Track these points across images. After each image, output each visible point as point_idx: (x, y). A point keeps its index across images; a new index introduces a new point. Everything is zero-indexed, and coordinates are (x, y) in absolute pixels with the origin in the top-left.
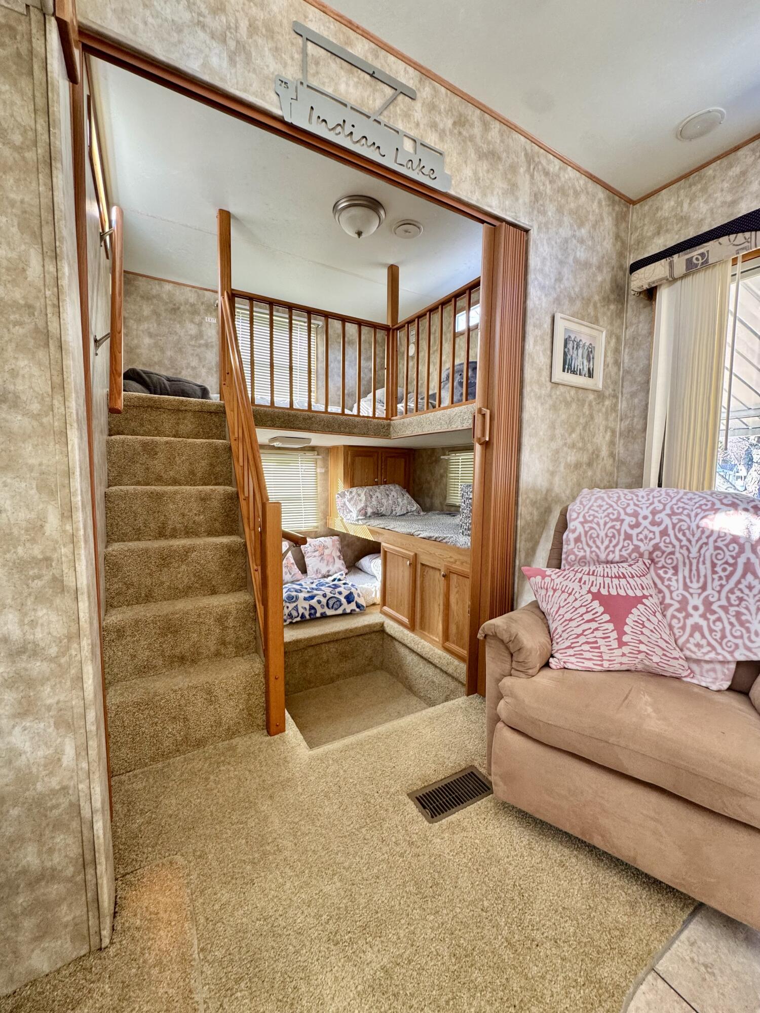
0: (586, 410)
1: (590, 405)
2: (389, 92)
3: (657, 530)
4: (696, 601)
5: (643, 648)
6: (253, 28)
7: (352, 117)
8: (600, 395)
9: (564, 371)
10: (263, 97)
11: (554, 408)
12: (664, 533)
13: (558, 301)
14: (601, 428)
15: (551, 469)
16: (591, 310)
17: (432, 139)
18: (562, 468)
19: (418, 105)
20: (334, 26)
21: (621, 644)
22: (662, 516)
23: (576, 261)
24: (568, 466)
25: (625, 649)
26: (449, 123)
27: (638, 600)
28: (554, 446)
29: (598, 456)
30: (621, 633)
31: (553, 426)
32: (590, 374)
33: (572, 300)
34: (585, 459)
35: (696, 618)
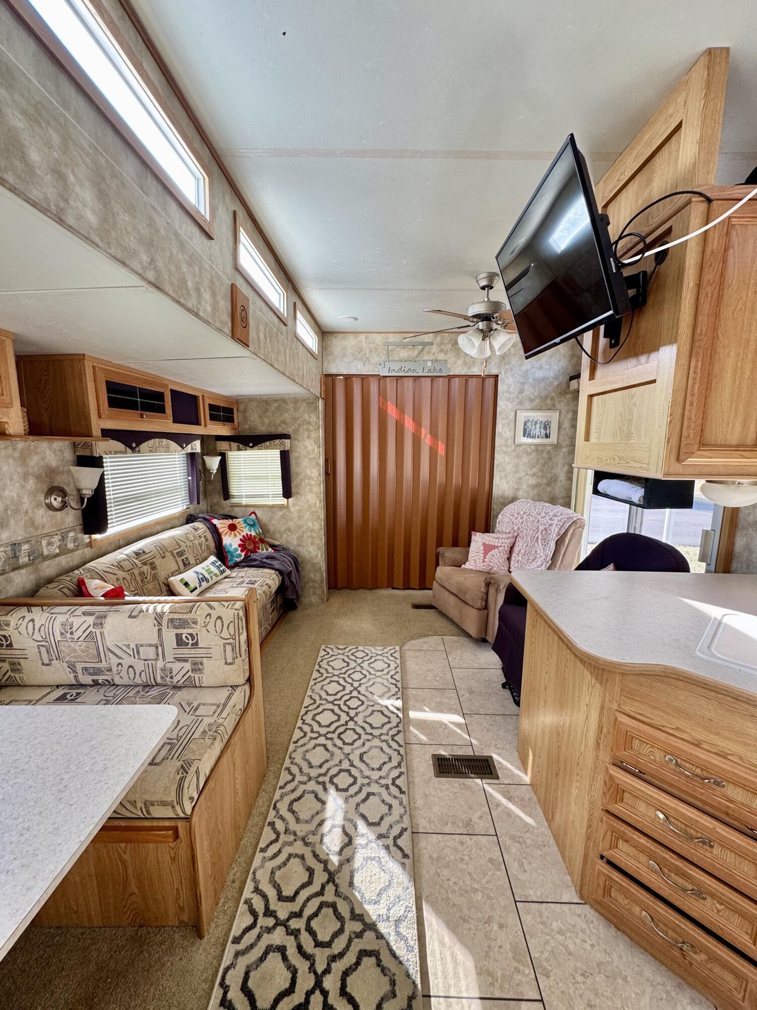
0: (545, 455)
1: (549, 452)
2: (420, 347)
3: (521, 521)
4: (523, 551)
5: (491, 564)
6: (371, 351)
7: (403, 364)
8: (557, 447)
9: (524, 436)
10: (373, 371)
11: (518, 456)
12: (522, 523)
13: (521, 403)
14: (559, 465)
15: (516, 487)
16: (549, 402)
17: (441, 357)
18: (524, 486)
19: (434, 346)
20: (398, 336)
21: (484, 561)
22: (525, 515)
23: (535, 379)
24: (528, 486)
25: (485, 564)
26: (450, 346)
27: (497, 547)
28: (518, 476)
29: (556, 480)
30: (485, 557)
31: (517, 466)
32: (547, 436)
33: (531, 400)
34: (544, 481)
35: (520, 558)
